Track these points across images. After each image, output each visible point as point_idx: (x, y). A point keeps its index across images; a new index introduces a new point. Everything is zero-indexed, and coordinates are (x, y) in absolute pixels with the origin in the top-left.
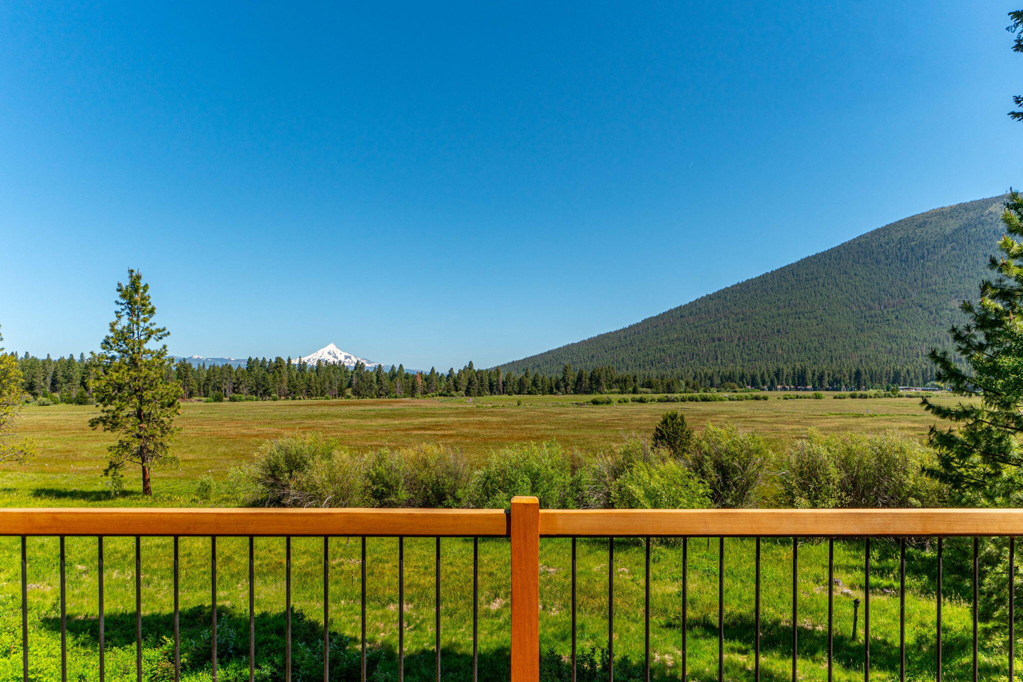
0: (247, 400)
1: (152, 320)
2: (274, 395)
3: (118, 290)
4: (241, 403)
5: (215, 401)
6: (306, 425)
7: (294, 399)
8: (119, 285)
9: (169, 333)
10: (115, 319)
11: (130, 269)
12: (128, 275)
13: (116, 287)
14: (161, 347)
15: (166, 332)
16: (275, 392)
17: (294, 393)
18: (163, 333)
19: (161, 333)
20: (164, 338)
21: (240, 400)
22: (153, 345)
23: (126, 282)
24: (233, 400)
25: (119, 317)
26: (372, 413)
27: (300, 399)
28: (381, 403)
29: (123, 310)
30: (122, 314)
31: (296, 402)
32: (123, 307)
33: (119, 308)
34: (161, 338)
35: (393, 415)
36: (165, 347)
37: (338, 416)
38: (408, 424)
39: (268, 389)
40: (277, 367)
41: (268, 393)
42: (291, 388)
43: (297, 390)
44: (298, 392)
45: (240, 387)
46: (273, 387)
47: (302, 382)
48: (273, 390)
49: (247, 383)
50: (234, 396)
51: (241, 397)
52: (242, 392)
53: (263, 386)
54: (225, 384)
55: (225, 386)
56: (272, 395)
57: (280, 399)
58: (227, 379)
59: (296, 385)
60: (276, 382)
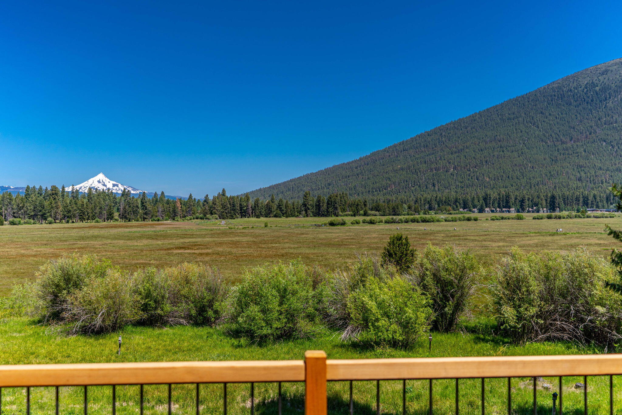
0: (25, 223)
2: (50, 219)
4: (20, 226)
6: (79, 246)
7: (68, 222)
16: (51, 216)
17: (68, 217)
21: (19, 223)
24: (13, 223)
26: (138, 234)
27: (73, 222)
28: (145, 226)
31: (70, 225)
35: (156, 237)
37: (107, 238)
38: (169, 244)
39: (45, 214)
40: (53, 194)
41: (44, 217)
42: (65, 213)
43: (70, 215)
44: (71, 216)
45: (20, 212)
46: (49, 212)
47: (75, 208)
48: (48, 214)
49: (25, 209)
50: (13, 221)
51: (20, 221)
52: (21, 216)
53: (40, 211)
54: (6, 210)
55: (6, 212)
56: (48, 219)
57: (55, 222)
58: (7, 205)
59: (70, 211)
60: (52, 207)
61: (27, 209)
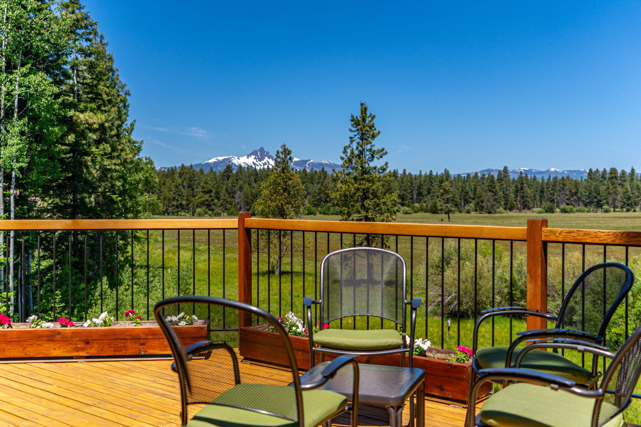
0: (578, 211)
1: (373, 143)
2: (606, 207)
3: (352, 121)
4: (571, 215)
5: (547, 212)
7: (628, 211)
8: (352, 116)
9: (386, 153)
10: (348, 143)
11: (361, 102)
12: (360, 107)
13: (350, 118)
14: (383, 164)
15: (384, 152)
16: (607, 203)
17: (628, 205)
18: (382, 153)
19: (381, 153)
20: (384, 156)
21: (571, 211)
22: (377, 163)
23: (358, 114)
24: (564, 211)
25: (352, 142)
27: (635, 211)
29: (355, 136)
30: (355, 139)
31: (631, 214)
32: (356, 133)
33: (352, 134)
34: (381, 157)
36: (387, 164)
39: (601, 201)
40: (612, 178)
41: (599, 205)
42: (625, 200)
43: (630, 202)
44: (631, 204)
45: (572, 199)
46: (605, 199)
47: (637, 194)
48: (605, 201)
49: (579, 195)
50: (565, 208)
51: (572, 209)
52: (573, 203)
53: (596, 197)
54: (559, 196)
55: (559, 198)
56: (604, 207)
57: (614, 211)
58: (560, 191)
59: (630, 197)
60: (609, 193)
61: (582, 195)
